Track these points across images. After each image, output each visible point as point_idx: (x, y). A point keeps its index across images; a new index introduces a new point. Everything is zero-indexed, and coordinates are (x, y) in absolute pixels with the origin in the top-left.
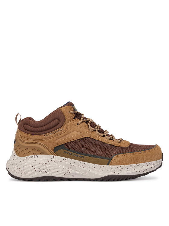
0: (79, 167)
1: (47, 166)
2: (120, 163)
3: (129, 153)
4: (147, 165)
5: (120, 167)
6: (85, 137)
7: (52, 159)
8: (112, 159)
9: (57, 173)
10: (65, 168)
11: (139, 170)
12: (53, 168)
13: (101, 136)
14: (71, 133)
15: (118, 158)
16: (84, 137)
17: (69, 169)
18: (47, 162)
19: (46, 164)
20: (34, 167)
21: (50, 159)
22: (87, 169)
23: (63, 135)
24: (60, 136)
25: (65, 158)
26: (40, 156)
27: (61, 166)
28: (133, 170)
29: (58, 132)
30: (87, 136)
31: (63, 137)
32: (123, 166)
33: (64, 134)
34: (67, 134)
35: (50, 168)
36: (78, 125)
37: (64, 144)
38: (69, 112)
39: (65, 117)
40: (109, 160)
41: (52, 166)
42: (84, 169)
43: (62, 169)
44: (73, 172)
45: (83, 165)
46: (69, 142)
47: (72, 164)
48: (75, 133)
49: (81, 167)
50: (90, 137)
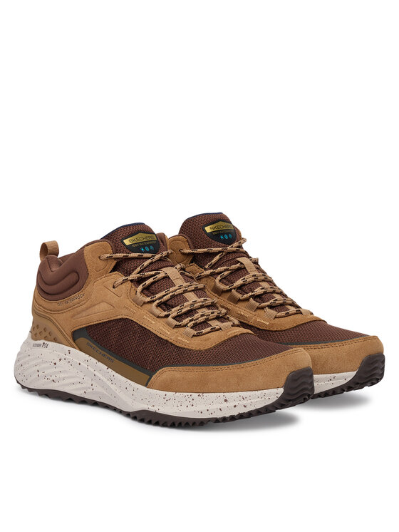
0: (105, 380)
1: (57, 370)
2: (166, 387)
3: (191, 367)
4: (226, 401)
5: (165, 396)
6: (121, 317)
7: (67, 357)
8: (154, 376)
9: (73, 387)
10: (86, 378)
11: (200, 410)
12: (66, 375)
13: (159, 317)
14: (96, 307)
15: (166, 374)
16: (119, 317)
17: (93, 382)
18: (57, 361)
19: (55, 364)
20: (37, 368)
21: (62, 356)
22: (116, 388)
23: (82, 307)
24: (80, 308)
26: (51, 344)
27: (79, 372)
28: (190, 407)
29: (76, 301)
30: (124, 317)
31: (84, 314)
32: (170, 394)
33: (85, 306)
34: (90, 307)
35: (62, 375)
36: (114, 287)
37: (86, 327)
38: (99, 257)
39: (89, 268)
40: (149, 377)
41: (65, 372)
42: (113, 387)
43: (81, 380)
44: (98, 389)
45: (112, 378)
46: (92, 324)
47: (96, 373)
48: (104, 306)
49: (109, 383)
50: (131, 318)
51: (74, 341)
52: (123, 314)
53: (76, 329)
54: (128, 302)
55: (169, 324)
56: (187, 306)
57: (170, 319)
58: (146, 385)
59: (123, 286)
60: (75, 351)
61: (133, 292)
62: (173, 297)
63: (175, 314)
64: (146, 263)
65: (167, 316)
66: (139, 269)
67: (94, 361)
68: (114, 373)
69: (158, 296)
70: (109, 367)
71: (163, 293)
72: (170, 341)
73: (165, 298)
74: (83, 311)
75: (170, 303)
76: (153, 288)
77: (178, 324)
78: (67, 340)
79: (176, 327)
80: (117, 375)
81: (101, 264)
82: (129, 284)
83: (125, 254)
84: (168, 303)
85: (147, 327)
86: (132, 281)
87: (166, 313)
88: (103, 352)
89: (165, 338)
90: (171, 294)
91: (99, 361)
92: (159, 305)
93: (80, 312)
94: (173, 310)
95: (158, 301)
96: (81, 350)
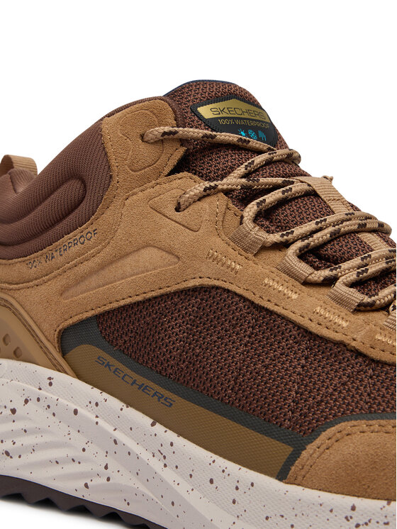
0: (146, 456)
1: (19, 425)
5: (350, 513)
6: (197, 282)
7: (41, 393)
8: (310, 448)
9: (56, 471)
10: (91, 449)
12: (39, 440)
13: (307, 283)
14: (129, 260)
16: (191, 284)
17: (109, 460)
18: (18, 404)
19: (13, 411)
21: (32, 391)
22: (179, 479)
23: (90, 264)
25: (96, 394)
26: (7, 364)
27: (74, 433)
29: (74, 249)
30: (206, 282)
31: (94, 281)
33: (97, 260)
34: (111, 263)
35: (28, 440)
36: (178, 209)
37: (97, 317)
38: (142, 137)
39: (113, 162)
40: (290, 449)
41: (38, 431)
42: (169, 475)
43: (77, 454)
44: (123, 478)
45: (167, 450)
46: (115, 305)
47: (119, 435)
48: (150, 256)
49: (156, 464)
50: (227, 286)
51: (64, 354)
52: (203, 275)
53: (70, 322)
54: (218, 244)
55: (340, 301)
56: (377, 260)
57: (340, 287)
58: (282, 476)
59: (205, 204)
60: (66, 381)
61: (232, 220)
62: (336, 236)
63: (353, 276)
64: (259, 159)
65: (329, 282)
66: (241, 170)
67: (114, 403)
68: (171, 436)
69: (299, 231)
70: (156, 420)
71: (311, 226)
72: (354, 344)
73: (319, 238)
74: (92, 273)
75: (329, 251)
76: (281, 214)
77: (367, 299)
78: (46, 352)
79: (362, 308)
80: (181, 442)
81: (146, 152)
82: (220, 201)
83: (209, 132)
84: (322, 252)
85: (276, 309)
86: (227, 192)
87: (326, 273)
88: (141, 380)
89: (338, 337)
90: (331, 229)
91: (129, 404)
92: (303, 255)
93: (83, 278)
94: (345, 265)
95: (299, 244)
96: (79, 377)
